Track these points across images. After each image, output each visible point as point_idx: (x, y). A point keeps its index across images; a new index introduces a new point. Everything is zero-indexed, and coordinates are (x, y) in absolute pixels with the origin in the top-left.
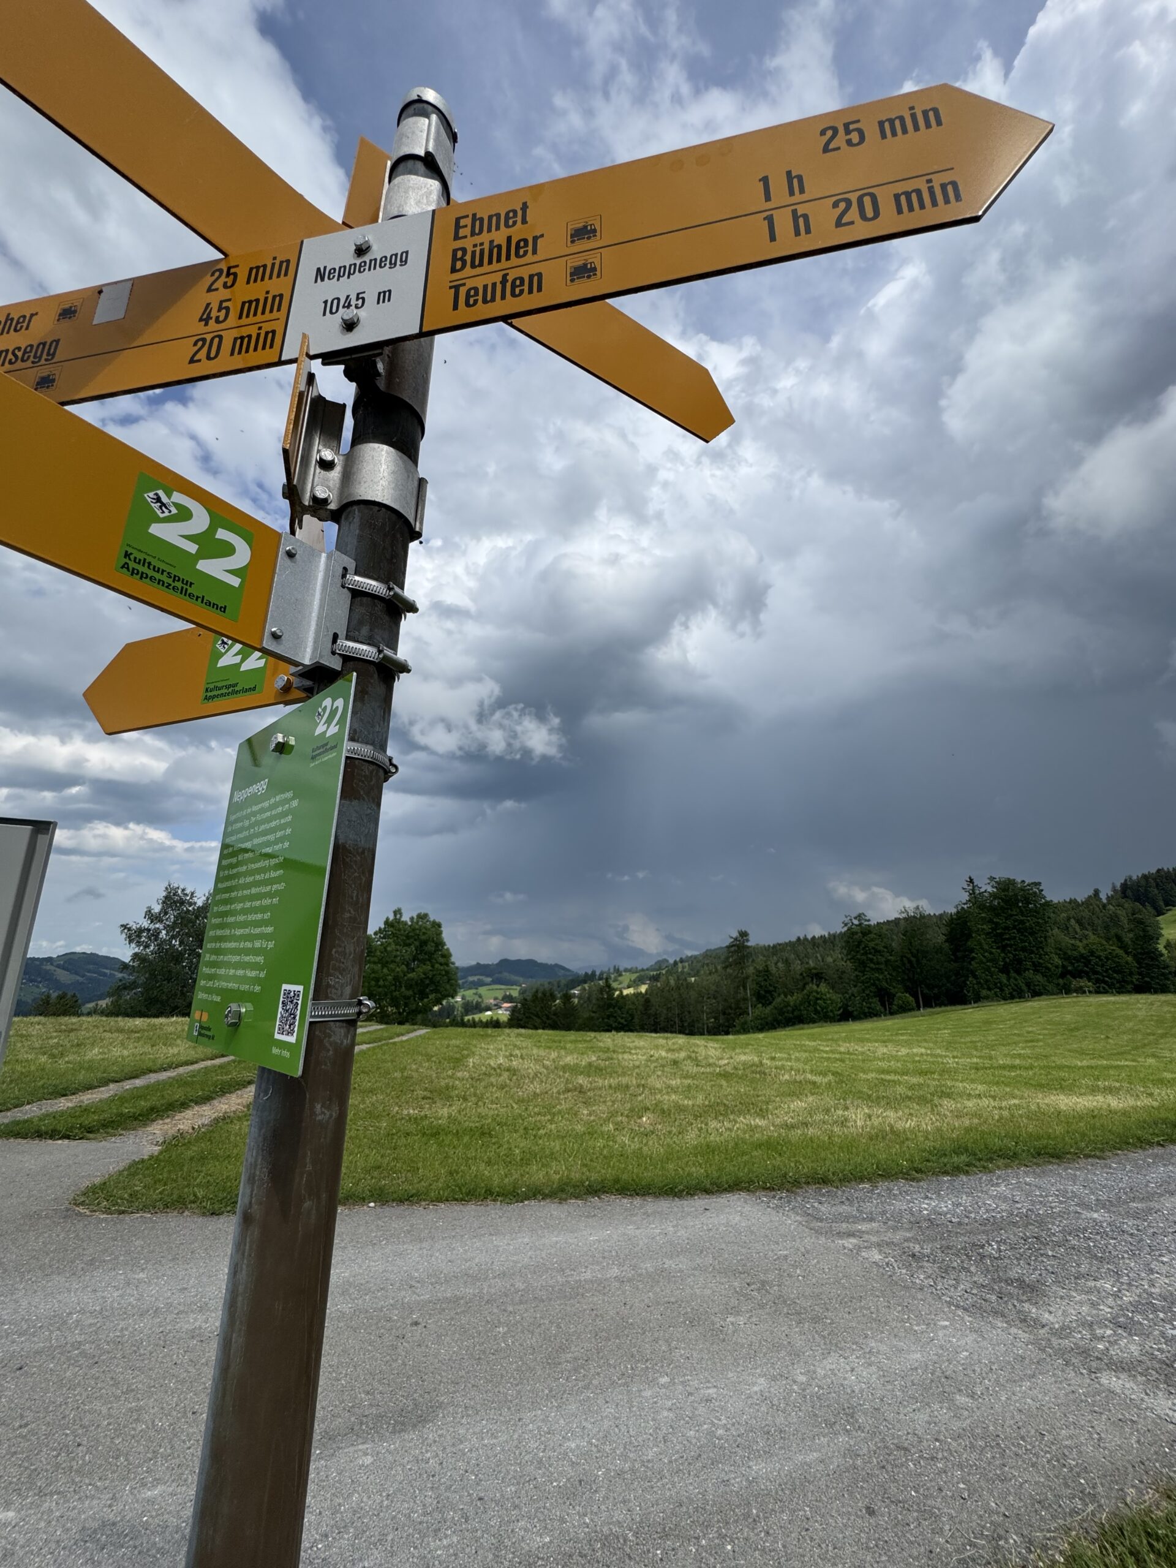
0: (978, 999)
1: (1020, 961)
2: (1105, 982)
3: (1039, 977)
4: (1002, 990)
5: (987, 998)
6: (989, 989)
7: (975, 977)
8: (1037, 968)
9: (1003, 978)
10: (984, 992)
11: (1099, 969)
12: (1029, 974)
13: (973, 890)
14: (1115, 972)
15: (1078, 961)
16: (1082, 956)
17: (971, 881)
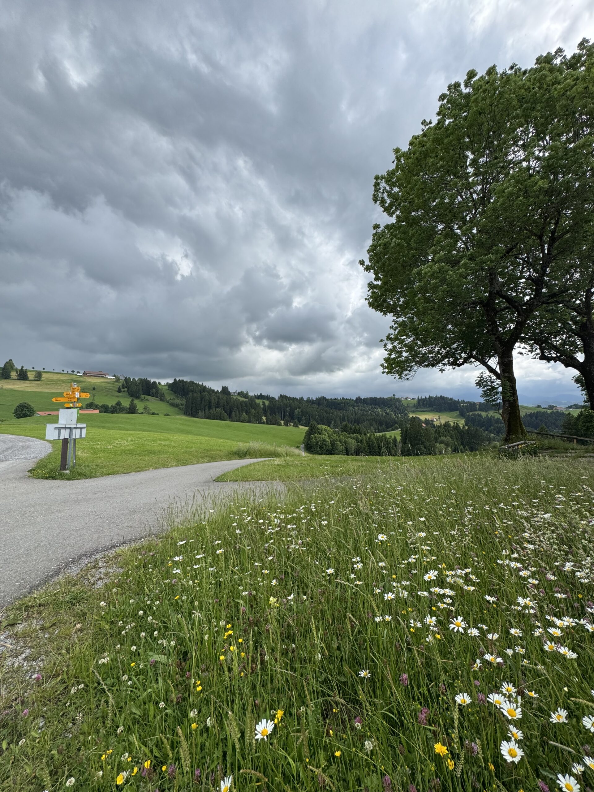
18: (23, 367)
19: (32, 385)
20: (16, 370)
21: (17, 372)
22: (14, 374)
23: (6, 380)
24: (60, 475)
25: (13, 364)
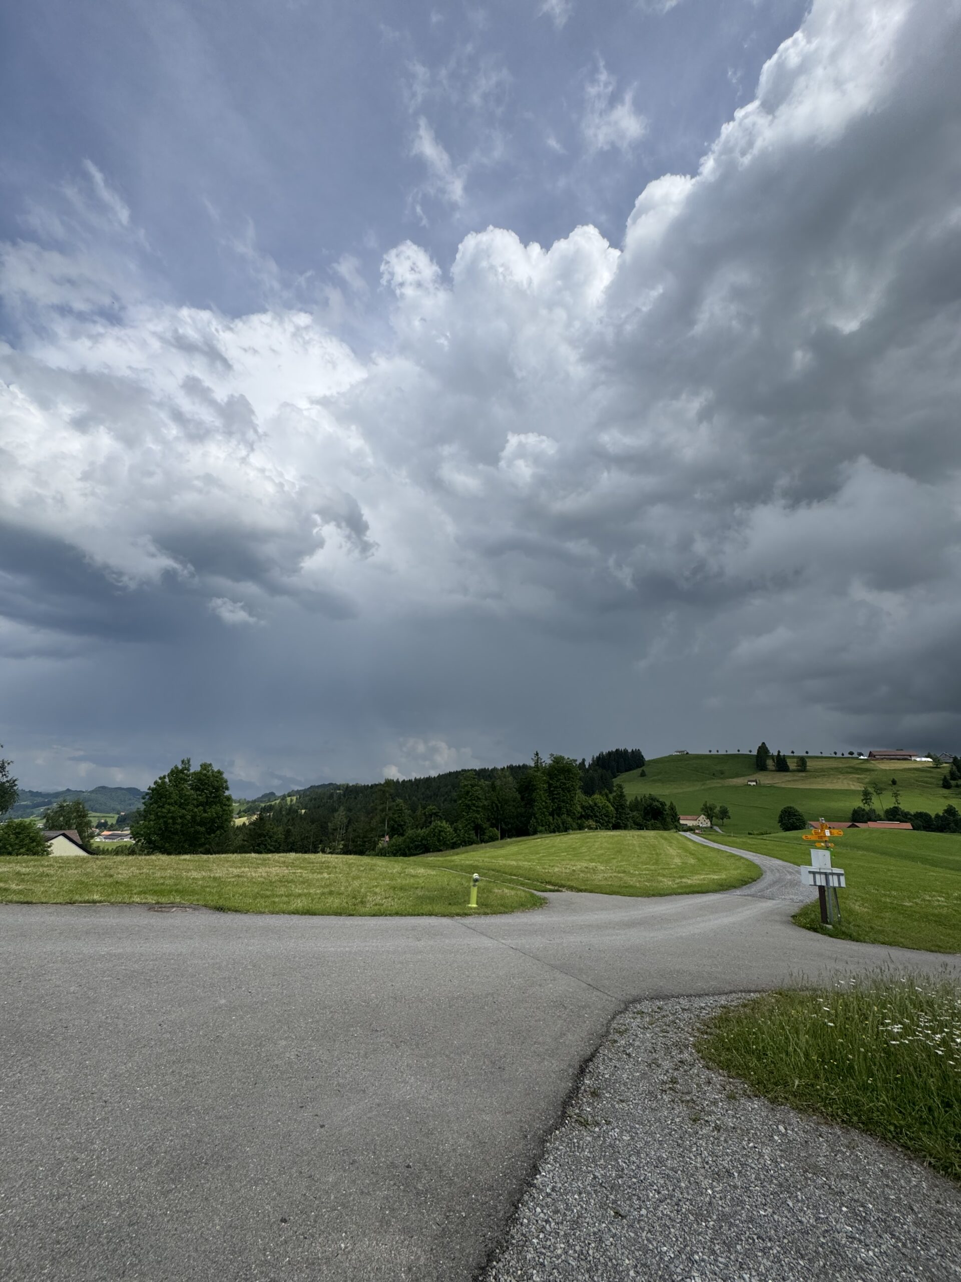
0: (535, 832)
1: (560, 808)
2: (600, 822)
3: (570, 819)
4: (549, 827)
5: (541, 832)
6: (542, 826)
7: (535, 818)
8: (569, 813)
9: (551, 818)
10: (540, 828)
11: (598, 814)
12: (564, 816)
13: (537, 760)
14: (606, 816)
15: (588, 809)
16: (590, 806)
17: (537, 754)
18: (779, 752)
19: (795, 778)
20: (772, 757)
21: (773, 760)
22: (770, 763)
23: (762, 772)
24: (822, 928)
25: (767, 748)
